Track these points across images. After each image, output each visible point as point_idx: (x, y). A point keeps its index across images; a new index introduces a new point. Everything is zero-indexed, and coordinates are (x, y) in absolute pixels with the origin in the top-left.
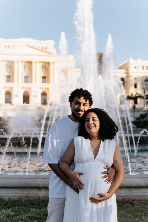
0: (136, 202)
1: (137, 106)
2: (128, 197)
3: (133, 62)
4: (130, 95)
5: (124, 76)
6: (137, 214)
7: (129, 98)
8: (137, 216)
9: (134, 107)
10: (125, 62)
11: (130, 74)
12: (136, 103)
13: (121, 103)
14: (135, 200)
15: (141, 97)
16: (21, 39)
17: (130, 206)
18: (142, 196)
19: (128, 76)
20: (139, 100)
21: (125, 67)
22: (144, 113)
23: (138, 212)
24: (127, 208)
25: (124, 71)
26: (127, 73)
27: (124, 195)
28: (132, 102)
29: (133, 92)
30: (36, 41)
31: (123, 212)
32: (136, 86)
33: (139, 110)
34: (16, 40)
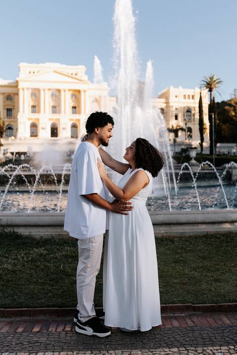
0: (176, 239)
1: (178, 140)
2: (169, 234)
3: (173, 91)
4: (171, 127)
5: (164, 106)
6: (178, 251)
7: (170, 130)
8: (177, 253)
9: (175, 141)
10: (165, 90)
11: (171, 104)
12: (177, 136)
13: (161, 136)
14: (176, 237)
15: (182, 129)
16: (48, 64)
17: (169, 243)
18: (182, 233)
19: (168, 107)
20: (180, 133)
21: (165, 96)
22: (183, 147)
23: (178, 249)
24: (166, 245)
25: (163, 100)
26: (167, 103)
27: (163, 232)
28: (172, 135)
29: (174, 123)
30: (64, 66)
31: (162, 249)
32: (176, 118)
33: (180, 145)
34: (41, 65)
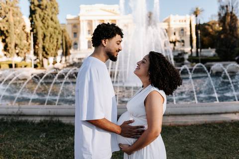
1: (176, 48)
2: (175, 123)
3: (172, 17)
4: (171, 41)
5: (167, 27)
7: (171, 42)
9: (174, 49)
10: (167, 18)
11: (171, 26)
12: (175, 45)
13: (165, 46)
15: (179, 41)
16: (97, 5)
19: (169, 28)
20: (177, 44)
21: (168, 21)
22: (180, 52)
25: (166, 24)
26: (169, 25)
27: (171, 121)
28: (172, 45)
29: (173, 38)
30: (106, 5)
32: (175, 34)
33: (177, 51)
34: (93, 6)
